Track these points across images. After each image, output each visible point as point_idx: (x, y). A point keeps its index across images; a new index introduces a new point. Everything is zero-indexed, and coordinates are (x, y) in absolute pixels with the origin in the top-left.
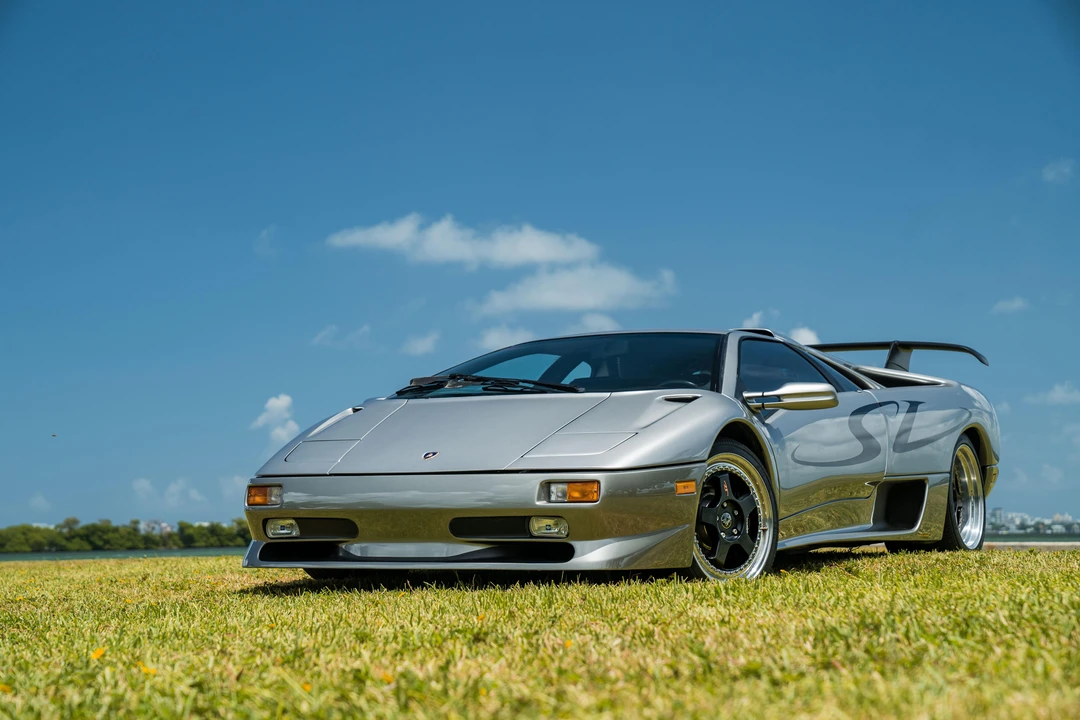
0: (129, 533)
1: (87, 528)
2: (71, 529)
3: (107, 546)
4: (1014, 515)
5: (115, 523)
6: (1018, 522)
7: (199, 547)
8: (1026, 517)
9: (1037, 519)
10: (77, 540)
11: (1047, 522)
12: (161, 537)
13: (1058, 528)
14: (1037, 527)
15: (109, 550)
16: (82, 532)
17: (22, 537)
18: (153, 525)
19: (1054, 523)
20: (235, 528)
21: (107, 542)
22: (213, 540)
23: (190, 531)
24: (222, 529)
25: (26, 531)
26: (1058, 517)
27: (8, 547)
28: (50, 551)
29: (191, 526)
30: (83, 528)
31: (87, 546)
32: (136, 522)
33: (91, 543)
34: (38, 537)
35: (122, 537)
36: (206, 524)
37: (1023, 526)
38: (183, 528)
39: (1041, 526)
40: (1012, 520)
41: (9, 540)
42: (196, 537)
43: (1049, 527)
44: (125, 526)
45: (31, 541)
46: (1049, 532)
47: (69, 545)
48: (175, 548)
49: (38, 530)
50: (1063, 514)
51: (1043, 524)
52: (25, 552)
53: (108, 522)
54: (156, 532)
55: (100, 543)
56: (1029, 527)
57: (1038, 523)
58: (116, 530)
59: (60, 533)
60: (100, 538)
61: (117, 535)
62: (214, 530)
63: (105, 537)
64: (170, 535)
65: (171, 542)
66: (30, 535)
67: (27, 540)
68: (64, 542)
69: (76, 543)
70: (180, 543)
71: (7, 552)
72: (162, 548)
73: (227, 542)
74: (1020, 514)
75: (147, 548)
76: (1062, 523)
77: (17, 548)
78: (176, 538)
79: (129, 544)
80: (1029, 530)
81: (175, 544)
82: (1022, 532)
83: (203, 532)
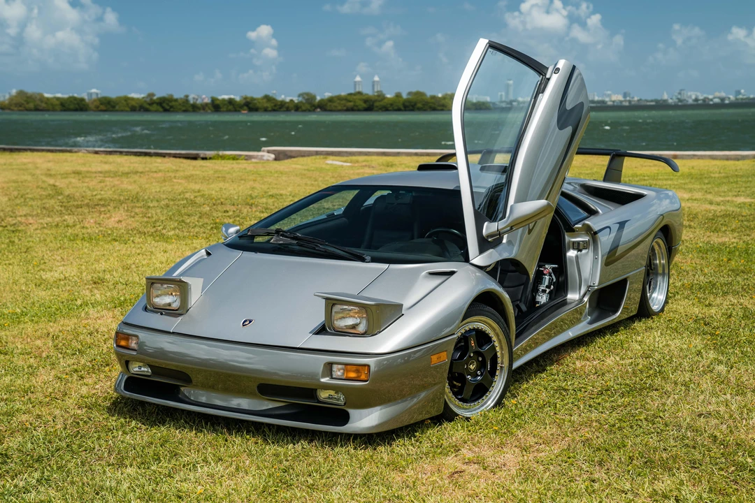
0: (184, 102)
1: (160, 99)
2: (151, 99)
3: (172, 109)
4: (692, 93)
5: (176, 96)
6: (693, 97)
7: (224, 111)
8: (699, 94)
9: (705, 96)
10: (155, 105)
11: (711, 97)
12: (201, 105)
13: (717, 100)
14: (704, 100)
15: (173, 111)
16: (157, 101)
17: (125, 103)
18: (196, 97)
19: (715, 98)
20: (244, 101)
21: (171, 107)
22: (231, 107)
23: (218, 102)
24: (236, 101)
25: (127, 99)
26: (717, 94)
27: (117, 108)
28: (140, 110)
29: (218, 99)
30: (158, 99)
31: (161, 109)
32: (187, 96)
33: (163, 107)
34: (134, 103)
35: (180, 104)
36: (226, 97)
37: (696, 100)
38: (213, 100)
39: (707, 100)
40: (690, 97)
41: (118, 104)
42: (221, 106)
43: (712, 100)
44: (181, 99)
45: (130, 105)
46: (711, 103)
47: (151, 108)
48: (209, 111)
49: (133, 99)
50: (720, 92)
51: (708, 98)
52: (127, 111)
53: (172, 96)
54: (199, 102)
55: (168, 108)
56: (700, 100)
57: (705, 98)
58: (176, 100)
59: (145, 101)
60: (168, 104)
61: (177, 103)
62: (231, 102)
63: (170, 104)
64: (207, 104)
65: (207, 108)
66: (129, 101)
67: (128, 104)
68: (148, 106)
69: (155, 107)
70: (213, 110)
71: (117, 111)
72: (202, 111)
73: (238, 109)
74: (696, 93)
75: (194, 111)
76: (719, 98)
77: (122, 108)
78: (210, 106)
79: (184, 109)
80: (700, 102)
81: (209, 109)
82: (695, 103)
83: (226, 102)
